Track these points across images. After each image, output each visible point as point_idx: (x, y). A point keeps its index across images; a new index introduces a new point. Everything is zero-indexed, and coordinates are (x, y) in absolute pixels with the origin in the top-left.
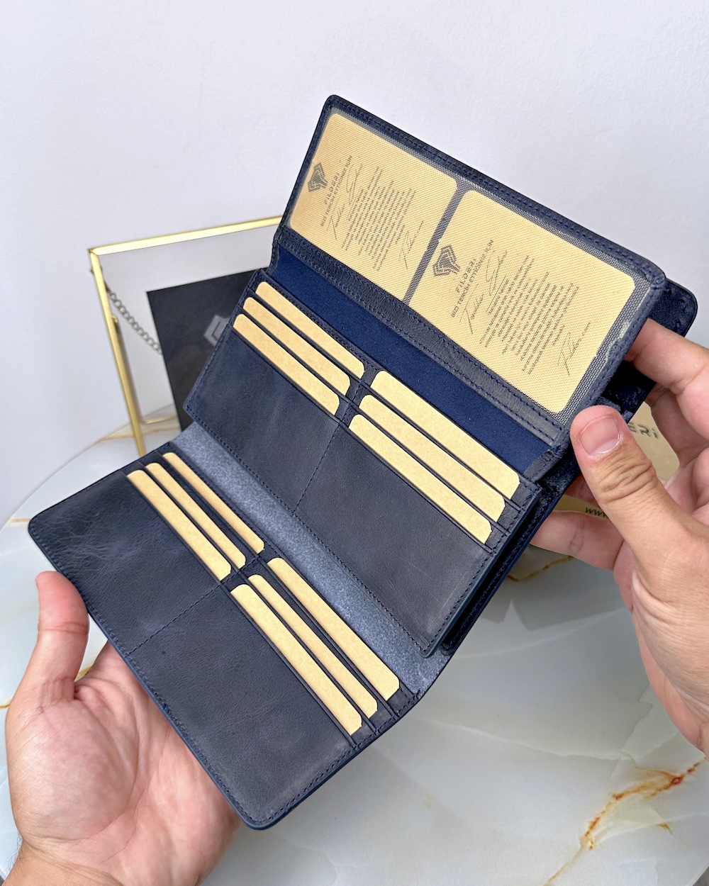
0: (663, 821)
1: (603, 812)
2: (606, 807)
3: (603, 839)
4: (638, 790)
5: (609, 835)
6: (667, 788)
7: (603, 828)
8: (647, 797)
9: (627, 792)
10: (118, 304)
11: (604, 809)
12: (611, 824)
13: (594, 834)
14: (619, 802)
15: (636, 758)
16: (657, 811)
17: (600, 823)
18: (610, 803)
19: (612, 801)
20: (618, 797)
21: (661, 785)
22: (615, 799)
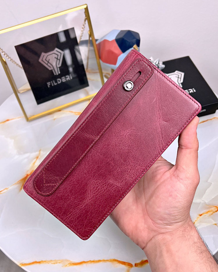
0: (215, 223)
1: (196, 221)
2: (197, 219)
4: (207, 213)
6: (216, 211)
8: (210, 215)
9: (203, 214)
11: (196, 219)
14: (201, 217)
15: (206, 202)
16: (213, 219)
20: (201, 215)
21: (215, 211)
22: (199, 216)
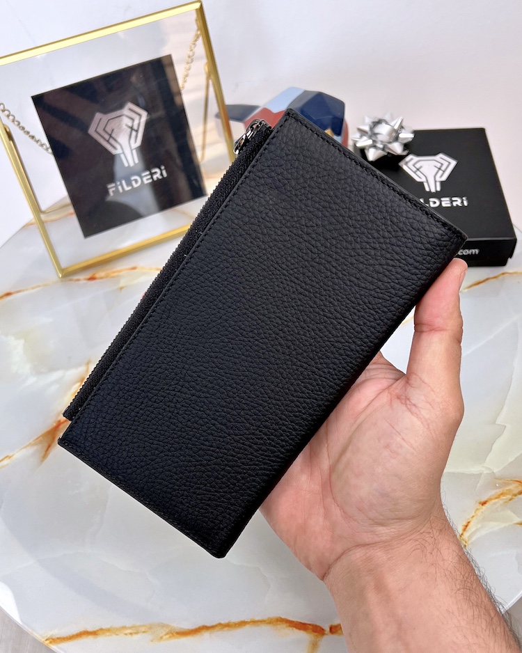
0: (518, 520)
1: (473, 517)
2: (475, 512)
3: (474, 539)
4: (498, 497)
5: (478, 535)
6: (520, 493)
7: (473, 529)
8: (505, 502)
10: (7, 113)
11: (473, 514)
12: (479, 526)
13: (466, 535)
14: (484, 507)
15: (496, 470)
16: (514, 512)
17: (470, 525)
18: (477, 509)
19: (478, 507)
21: (517, 491)
22: (480, 505)
